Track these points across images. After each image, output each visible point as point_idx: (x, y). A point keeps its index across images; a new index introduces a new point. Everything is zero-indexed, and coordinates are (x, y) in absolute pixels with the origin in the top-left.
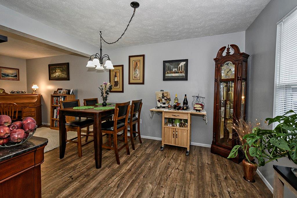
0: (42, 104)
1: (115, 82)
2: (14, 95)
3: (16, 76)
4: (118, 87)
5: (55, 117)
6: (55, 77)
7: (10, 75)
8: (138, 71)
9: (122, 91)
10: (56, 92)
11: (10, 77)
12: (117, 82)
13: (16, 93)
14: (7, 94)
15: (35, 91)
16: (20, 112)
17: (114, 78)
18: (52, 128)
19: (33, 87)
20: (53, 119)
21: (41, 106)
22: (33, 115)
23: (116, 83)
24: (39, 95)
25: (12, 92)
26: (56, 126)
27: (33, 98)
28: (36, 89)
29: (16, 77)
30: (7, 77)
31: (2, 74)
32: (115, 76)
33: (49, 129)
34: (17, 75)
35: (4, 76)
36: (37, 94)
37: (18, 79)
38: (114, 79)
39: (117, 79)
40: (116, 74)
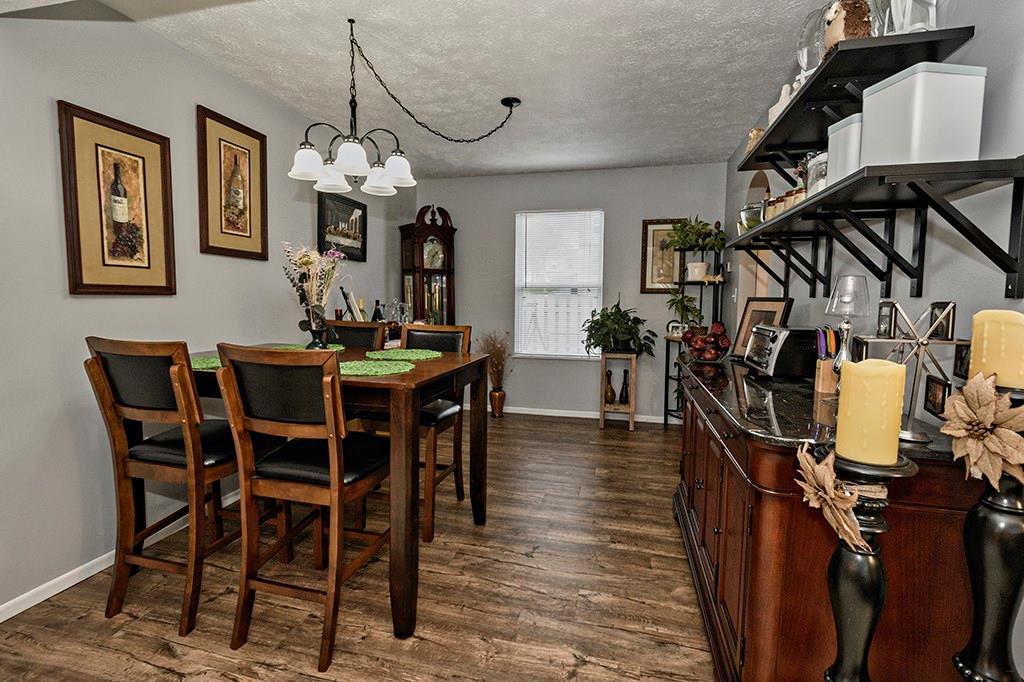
1: (117, 227)
4: (141, 259)
8: (241, 195)
9: (163, 283)
12: (133, 228)
17: (109, 200)
23: (125, 240)
32: (115, 190)
38: (111, 209)
39: (130, 208)
40: (117, 174)
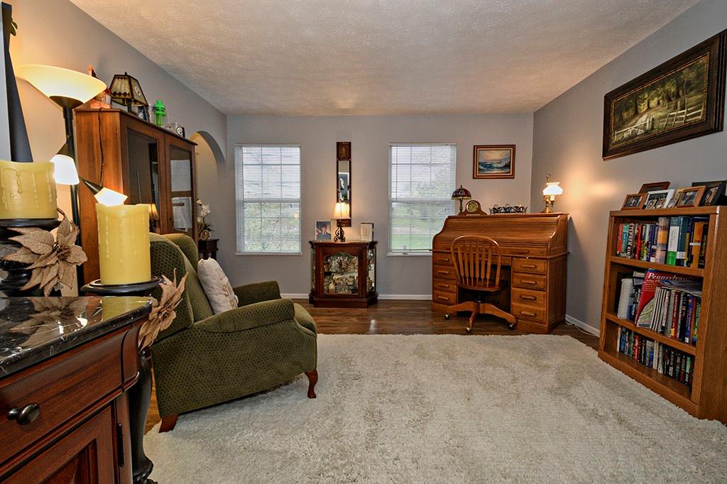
0: (570, 250)
2: (498, 217)
3: (507, 166)
5: (623, 312)
6: (634, 135)
7: (495, 165)
10: (636, 197)
11: (495, 171)
13: (503, 210)
14: (484, 216)
15: (552, 202)
16: (507, 269)
18: (607, 355)
19: (546, 192)
20: (611, 317)
21: (566, 255)
22: (541, 284)
24: (563, 217)
25: (494, 209)
26: (622, 352)
27: (544, 227)
28: (556, 197)
29: (508, 169)
30: (488, 172)
31: (479, 164)
33: (592, 354)
34: (510, 162)
35: (483, 168)
36: (556, 215)
37: (511, 174)
